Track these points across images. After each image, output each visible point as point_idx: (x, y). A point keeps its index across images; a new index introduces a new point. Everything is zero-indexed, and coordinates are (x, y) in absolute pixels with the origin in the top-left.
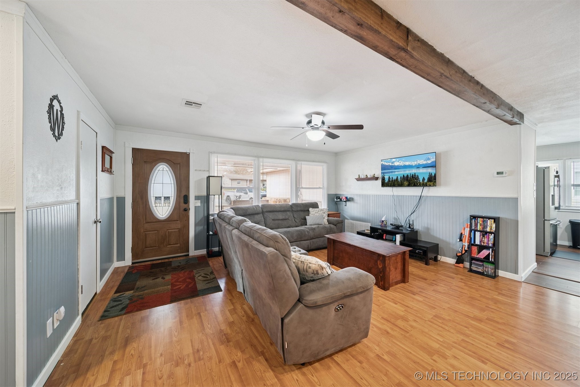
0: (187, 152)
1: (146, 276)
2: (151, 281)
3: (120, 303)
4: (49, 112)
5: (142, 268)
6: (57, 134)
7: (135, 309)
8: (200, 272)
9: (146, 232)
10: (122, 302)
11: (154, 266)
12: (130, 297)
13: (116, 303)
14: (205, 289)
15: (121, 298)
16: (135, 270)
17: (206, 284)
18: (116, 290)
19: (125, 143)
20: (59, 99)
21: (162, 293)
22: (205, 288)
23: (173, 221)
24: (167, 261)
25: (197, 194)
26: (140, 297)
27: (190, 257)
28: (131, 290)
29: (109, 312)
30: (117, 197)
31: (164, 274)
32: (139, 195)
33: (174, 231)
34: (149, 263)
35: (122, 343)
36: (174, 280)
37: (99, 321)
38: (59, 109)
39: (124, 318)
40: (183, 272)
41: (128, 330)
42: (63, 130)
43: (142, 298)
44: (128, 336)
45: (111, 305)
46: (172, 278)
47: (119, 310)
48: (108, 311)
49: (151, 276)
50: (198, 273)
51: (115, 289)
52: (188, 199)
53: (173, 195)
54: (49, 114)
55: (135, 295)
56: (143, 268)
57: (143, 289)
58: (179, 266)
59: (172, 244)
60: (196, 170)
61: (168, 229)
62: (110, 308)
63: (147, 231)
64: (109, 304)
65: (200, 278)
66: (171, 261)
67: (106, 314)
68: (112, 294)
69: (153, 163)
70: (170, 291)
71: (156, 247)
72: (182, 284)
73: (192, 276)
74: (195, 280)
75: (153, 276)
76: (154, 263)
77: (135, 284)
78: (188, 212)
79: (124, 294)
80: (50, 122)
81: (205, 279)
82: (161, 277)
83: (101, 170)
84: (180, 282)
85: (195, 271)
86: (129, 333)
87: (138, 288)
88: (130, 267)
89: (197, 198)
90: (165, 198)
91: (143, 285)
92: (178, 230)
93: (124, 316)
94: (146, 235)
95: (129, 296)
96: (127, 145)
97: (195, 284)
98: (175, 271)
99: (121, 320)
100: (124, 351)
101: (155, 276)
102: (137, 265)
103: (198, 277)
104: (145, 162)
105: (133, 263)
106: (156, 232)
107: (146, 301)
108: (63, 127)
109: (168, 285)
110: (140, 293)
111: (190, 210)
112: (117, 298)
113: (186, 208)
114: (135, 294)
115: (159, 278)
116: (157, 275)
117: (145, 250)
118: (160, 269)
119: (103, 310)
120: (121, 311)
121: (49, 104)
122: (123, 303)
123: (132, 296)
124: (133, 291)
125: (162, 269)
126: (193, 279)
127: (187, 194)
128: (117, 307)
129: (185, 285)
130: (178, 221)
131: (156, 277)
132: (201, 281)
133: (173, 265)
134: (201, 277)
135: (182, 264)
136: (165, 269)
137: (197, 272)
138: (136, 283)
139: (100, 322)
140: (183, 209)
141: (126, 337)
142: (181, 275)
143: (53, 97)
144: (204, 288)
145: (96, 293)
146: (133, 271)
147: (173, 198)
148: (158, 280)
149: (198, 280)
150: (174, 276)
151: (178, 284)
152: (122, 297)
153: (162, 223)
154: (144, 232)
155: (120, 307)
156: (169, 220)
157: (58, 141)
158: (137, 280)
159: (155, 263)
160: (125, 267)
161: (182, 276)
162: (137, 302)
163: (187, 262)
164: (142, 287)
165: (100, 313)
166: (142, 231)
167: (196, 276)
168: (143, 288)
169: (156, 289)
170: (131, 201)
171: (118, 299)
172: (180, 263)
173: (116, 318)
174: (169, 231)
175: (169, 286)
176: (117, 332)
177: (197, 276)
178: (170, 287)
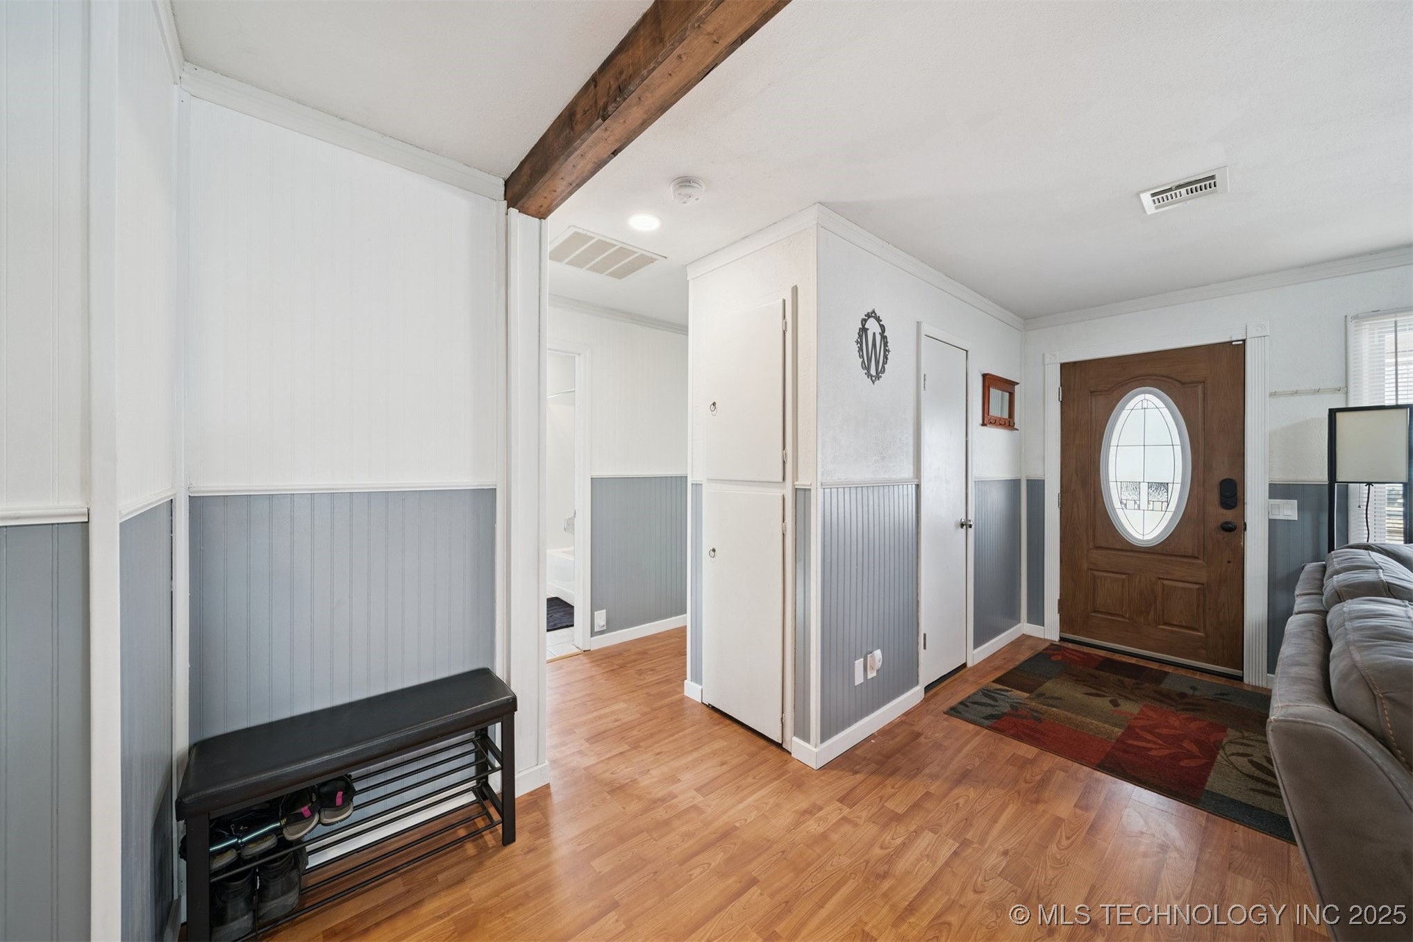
0: (1234, 339)
1: (1075, 679)
2: (1079, 696)
3: (992, 703)
4: (860, 343)
5: (1079, 657)
6: (873, 372)
7: (1012, 732)
8: (1252, 746)
9: (1094, 572)
10: (996, 704)
11: (1108, 665)
12: (1016, 703)
13: (985, 700)
14: (1233, 801)
15: (998, 696)
16: (1059, 654)
17: (1254, 790)
18: (999, 677)
19: (1044, 355)
20: (878, 315)
21: (1090, 734)
22: (1239, 798)
23: (1176, 556)
24: (1156, 668)
25: (1280, 478)
26: (1035, 715)
27: (1245, 688)
28: (1027, 692)
29: (966, 708)
30: (1027, 480)
31: (1122, 696)
32: (1077, 475)
33: (1183, 588)
34: (1102, 653)
35: (955, 774)
36: (1142, 723)
37: (945, 713)
38: (878, 330)
39: (984, 733)
40: (1186, 716)
41: (977, 759)
42: (886, 362)
43: (1038, 720)
44: (971, 771)
45: (976, 699)
46: (1138, 714)
47: (984, 715)
48: (966, 706)
49: (1086, 683)
50: (1242, 744)
51: (999, 674)
52: (1239, 494)
53: (1179, 479)
54: (859, 345)
55: (1028, 705)
56: (1078, 659)
57: (1051, 702)
58: (1183, 695)
59: (1175, 623)
60: (1273, 395)
61: (1161, 577)
62: (972, 703)
63: (1097, 571)
64: (975, 694)
65: (1241, 762)
66: (1166, 673)
67: (961, 708)
68: (987, 681)
69: (1115, 392)
70: (1114, 741)
71: (1123, 617)
72: (1160, 745)
73: (1212, 741)
74: (1213, 757)
75: (1091, 687)
76: (1114, 657)
77: (1041, 684)
78: (1241, 537)
79: (1010, 691)
80: (861, 356)
81: (1257, 773)
82: (1110, 699)
83: (981, 422)
84: (1158, 736)
85: (1232, 733)
86: (976, 765)
87: (1043, 695)
88: (1052, 645)
89: (1279, 491)
90: (1150, 485)
91: (1056, 695)
92: (1196, 586)
93: (987, 730)
94: (1094, 578)
95: (1016, 701)
96: (1047, 360)
97: (1208, 766)
98: (1162, 702)
99: (977, 734)
100: (951, 789)
101: (1097, 687)
102: (1070, 645)
103: (1233, 754)
104: (1091, 392)
105: (1062, 639)
106: (1124, 576)
107: (1043, 730)
108: (886, 357)
109: (1115, 725)
110: (1041, 706)
111: (1245, 529)
112: (993, 692)
113: (1227, 523)
114: (1028, 702)
115: (1104, 696)
116: (1103, 688)
117: (1094, 616)
118: (1122, 678)
119: (960, 700)
120: (986, 718)
121: (860, 329)
122: (996, 706)
123: (1021, 703)
124: (1028, 695)
125: (1127, 680)
126: (1211, 751)
127: (1234, 478)
128: (983, 708)
129: (1167, 752)
130: (1196, 558)
131: (1099, 692)
132: (1234, 771)
133: (1166, 685)
134: (1246, 759)
135: (1197, 693)
136: (1134, 684)
137: (1241, 741)
138: (1045, 682)
139: (946, 716)
140: (1219, 524)
141: (968, 769)
142: (1173, 721)
143: (866, 316)
144: (1232, 797)
145: (964, 665)
146: (1055, 655)
147: (1178, 487)
148: (1098, 701)
149: (1225, 763)
150: (1151, 714)
151: (1149, 737)
152: (1003, 695)
153: (1142, 555)
154: (1091, 569)
155: (989, 711)
156: (1163, 551)
157: (877, 382)
158: (1050, 678)
159: (1120, 659)
160: (1045, 640)
161: (1177, 724)
162: (1024, 720)
163: (1221, 694)
164: (1052, 698)
165: (954, 702)
166: (1085, 566)
167: (1226, 747)
168: (1056, 700)
169: (1080, 718)
170: (1058, 490)
171: (993, 694)
172: (1194, 688)
173: (971, 726)
174: (1166, 582)
175: (1117, 729)
176: (959, 750)
177: (1230, 749)
178: (1119, 734)
